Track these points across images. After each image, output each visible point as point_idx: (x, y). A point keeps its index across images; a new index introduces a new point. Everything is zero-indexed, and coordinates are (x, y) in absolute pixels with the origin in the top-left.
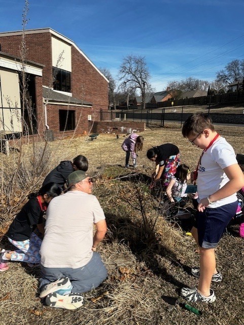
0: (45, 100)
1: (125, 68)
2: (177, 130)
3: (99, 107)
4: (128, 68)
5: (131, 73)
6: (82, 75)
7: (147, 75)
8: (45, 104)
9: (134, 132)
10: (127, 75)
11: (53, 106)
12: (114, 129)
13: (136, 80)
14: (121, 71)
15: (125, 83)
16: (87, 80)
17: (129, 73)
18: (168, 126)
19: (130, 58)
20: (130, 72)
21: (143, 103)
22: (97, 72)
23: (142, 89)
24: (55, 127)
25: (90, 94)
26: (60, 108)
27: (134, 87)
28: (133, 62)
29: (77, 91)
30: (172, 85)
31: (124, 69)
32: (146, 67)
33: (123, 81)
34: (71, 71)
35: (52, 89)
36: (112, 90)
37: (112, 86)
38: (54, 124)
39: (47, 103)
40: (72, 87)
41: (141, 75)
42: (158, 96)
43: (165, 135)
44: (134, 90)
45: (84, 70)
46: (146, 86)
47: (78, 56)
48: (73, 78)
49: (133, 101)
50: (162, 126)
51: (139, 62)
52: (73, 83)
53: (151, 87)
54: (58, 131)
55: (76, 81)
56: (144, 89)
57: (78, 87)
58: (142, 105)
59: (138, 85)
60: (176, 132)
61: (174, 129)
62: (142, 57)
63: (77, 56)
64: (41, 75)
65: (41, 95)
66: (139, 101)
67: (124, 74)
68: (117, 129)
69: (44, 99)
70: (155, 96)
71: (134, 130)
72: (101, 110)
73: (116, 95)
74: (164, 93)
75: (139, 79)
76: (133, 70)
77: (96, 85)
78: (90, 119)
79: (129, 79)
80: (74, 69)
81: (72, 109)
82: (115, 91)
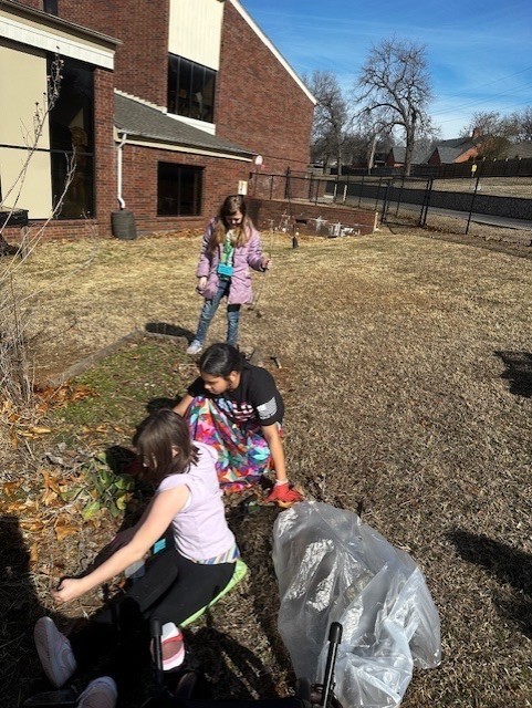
0: (121, 135)
1: (371, 72)
2: (455, 238)
3: (283, 165)
4: (380, 75)
5: (386, 86)
6: (247, 80)
7: (424, 93)
8: (118, 143)
9: (347, 234)
10: (374, 92)
11: (141, 151)
12: (297, 221)
13: (395, 104)
14: (362, 79)
15: (368, 110)
16: (257, 95)
17: (380, 87)
18: (436, 225)
19: (389, 49)
20: (382, 84)
21: (405, 164)
22: (287, 74)
23: (407, 128)
24: (144, 205)
25: (263, 129)
26: (162, 158)
27: (389, 121)
28: (393, 58)
29: (230, 120)
30: (485, 121)
31: (368, 77)
32: (424, 73)
33: (364, 104)
34: (217, 68)
35: (164, 110)
36: (336, 127)
37: (339, 119)
38: (141, 196)
39: (124, 141)
40: (216, 110)
41: (410, 93)
42: (447, 150)
43: (413, 250)
44: (387, 129)
45: (251, 67)
46: (418, 122)
47: (241, 31)
48: (221, 85)
49: (385, 157)
50: (420, 225)
51: (410, 59)
52: (220, 98)
53: (432, 125)
54: (153, 215)
55: (229, 94)
56: (414, 128)
57: (235, 110)
58: (404, 168)
59: (401, 118)
60: (447, 245)
61: (446, 236)
62: (420, 47)
63: (236, 30)
64: (111, 66)
65: (109, 120)
66: (399, 157)
67: (367, 88)
68: (305, 222)
69: (116, 131)
70: (440, 149)
71: (346, 229)
72: (288, 172)
73: (346, 139)
74: (463, 143)
75: (405, 103)
76: (392, 79)
77: (281, 108)
78: (244, 191)
79: (379, 101)
80: (226, 63)
81: (196, 161)
82: (343, 129)
